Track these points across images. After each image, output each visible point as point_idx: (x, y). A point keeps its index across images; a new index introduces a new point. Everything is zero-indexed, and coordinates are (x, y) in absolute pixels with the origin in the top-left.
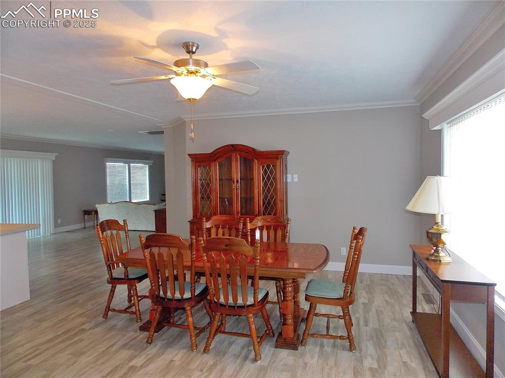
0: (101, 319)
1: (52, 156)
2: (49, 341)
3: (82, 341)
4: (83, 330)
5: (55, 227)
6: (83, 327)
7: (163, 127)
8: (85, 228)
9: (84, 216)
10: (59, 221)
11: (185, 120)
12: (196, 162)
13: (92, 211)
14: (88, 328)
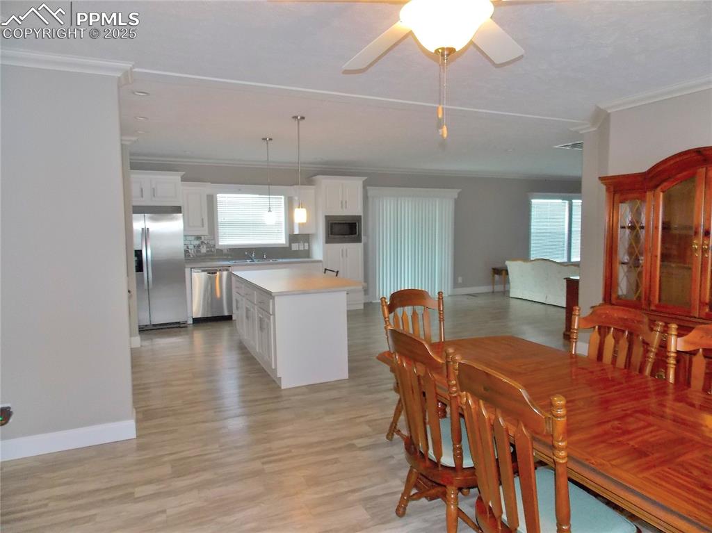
0: (383, 438)
1: (454, 193)
2: (311, 445)
3: (336, 463)
4: (351, 447)
5: (454, 288)
6: (356, 442)
7: (581, 132)
8: (493, 292)
9: (493, 276)
10: (460, 280)
11: (609, 111)
12: (615, 192)
13: (502, 270)
14: (359, 446)
